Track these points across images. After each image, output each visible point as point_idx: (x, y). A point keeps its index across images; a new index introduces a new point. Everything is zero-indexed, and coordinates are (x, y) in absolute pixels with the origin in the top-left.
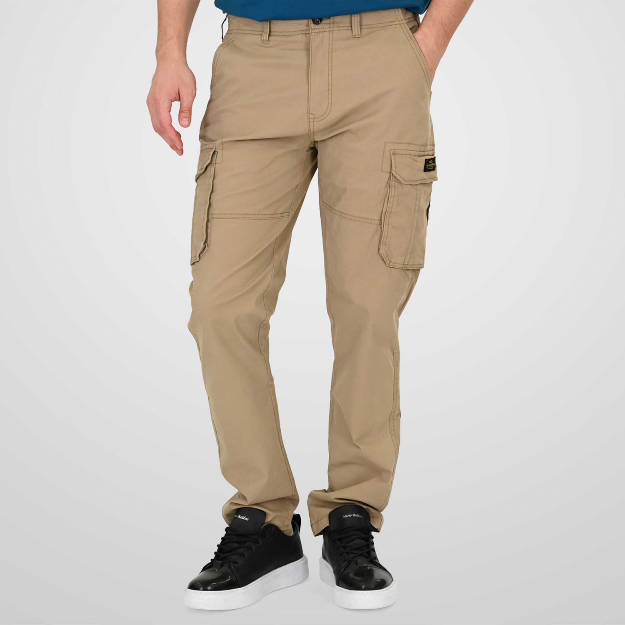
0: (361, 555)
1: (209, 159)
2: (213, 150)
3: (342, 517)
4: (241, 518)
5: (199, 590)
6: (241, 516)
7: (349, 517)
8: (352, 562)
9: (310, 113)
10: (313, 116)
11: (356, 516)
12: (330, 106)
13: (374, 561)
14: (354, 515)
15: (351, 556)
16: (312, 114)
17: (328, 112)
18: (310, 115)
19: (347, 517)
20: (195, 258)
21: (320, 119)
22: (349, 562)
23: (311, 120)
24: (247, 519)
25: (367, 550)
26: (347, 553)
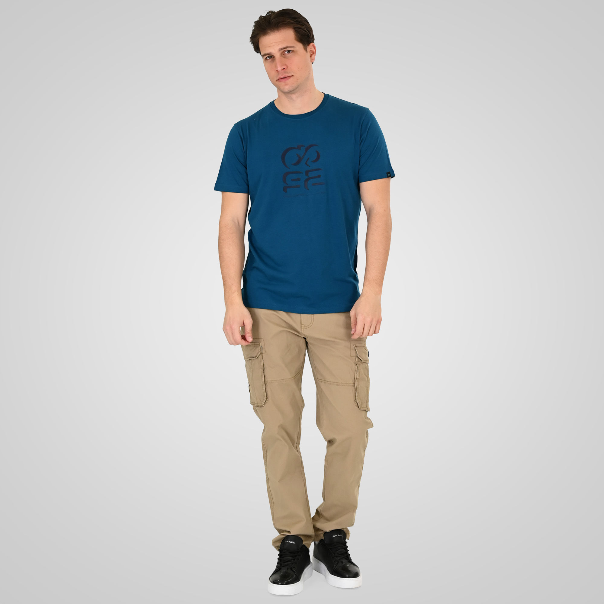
0: (344, 558)
1: (259, 352)
2: (260, 346)
3: (332, 536)
4: (291, 542)
5: (279, 584)
6: (291, 541)
7: (336, 537)
8: (339, 562)
9: (302, 324)
10: (304, 326)
11: (339, 536)
12: (313, 320)
13: (350, 561)
14: (338, 535)
15: (339, 558)
16: (303, 324)
17: (311, 324)
18: (302, 325)
19: (335, 536)
20: (262, 405)
21: (307, 327)
22: (338, 562)
23: (302, 328)
24: (294, 543)
25: (347, 555)
26: (336, 557)
